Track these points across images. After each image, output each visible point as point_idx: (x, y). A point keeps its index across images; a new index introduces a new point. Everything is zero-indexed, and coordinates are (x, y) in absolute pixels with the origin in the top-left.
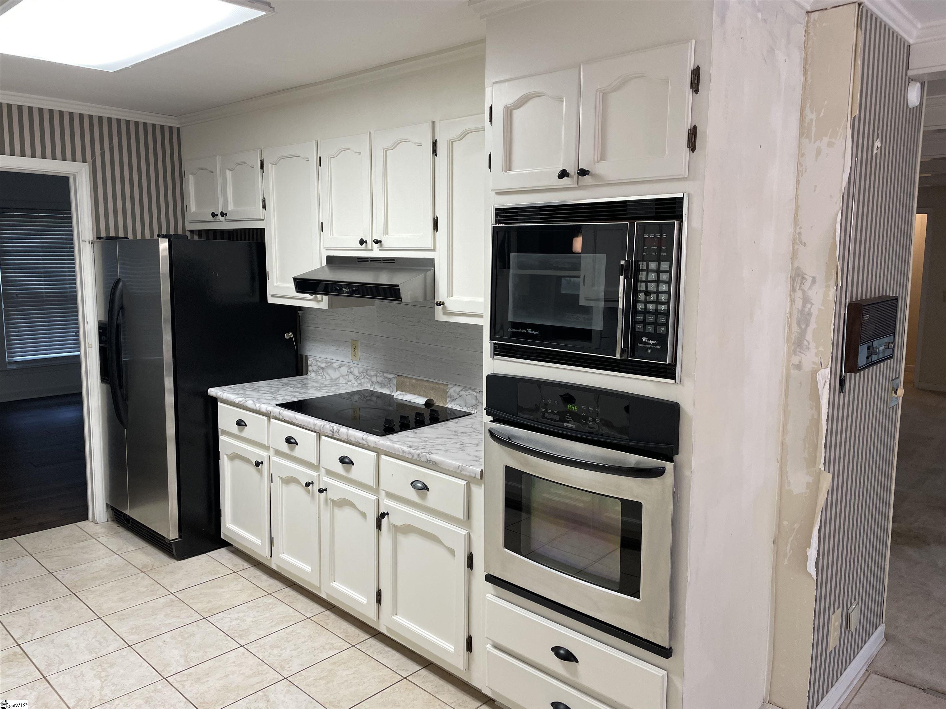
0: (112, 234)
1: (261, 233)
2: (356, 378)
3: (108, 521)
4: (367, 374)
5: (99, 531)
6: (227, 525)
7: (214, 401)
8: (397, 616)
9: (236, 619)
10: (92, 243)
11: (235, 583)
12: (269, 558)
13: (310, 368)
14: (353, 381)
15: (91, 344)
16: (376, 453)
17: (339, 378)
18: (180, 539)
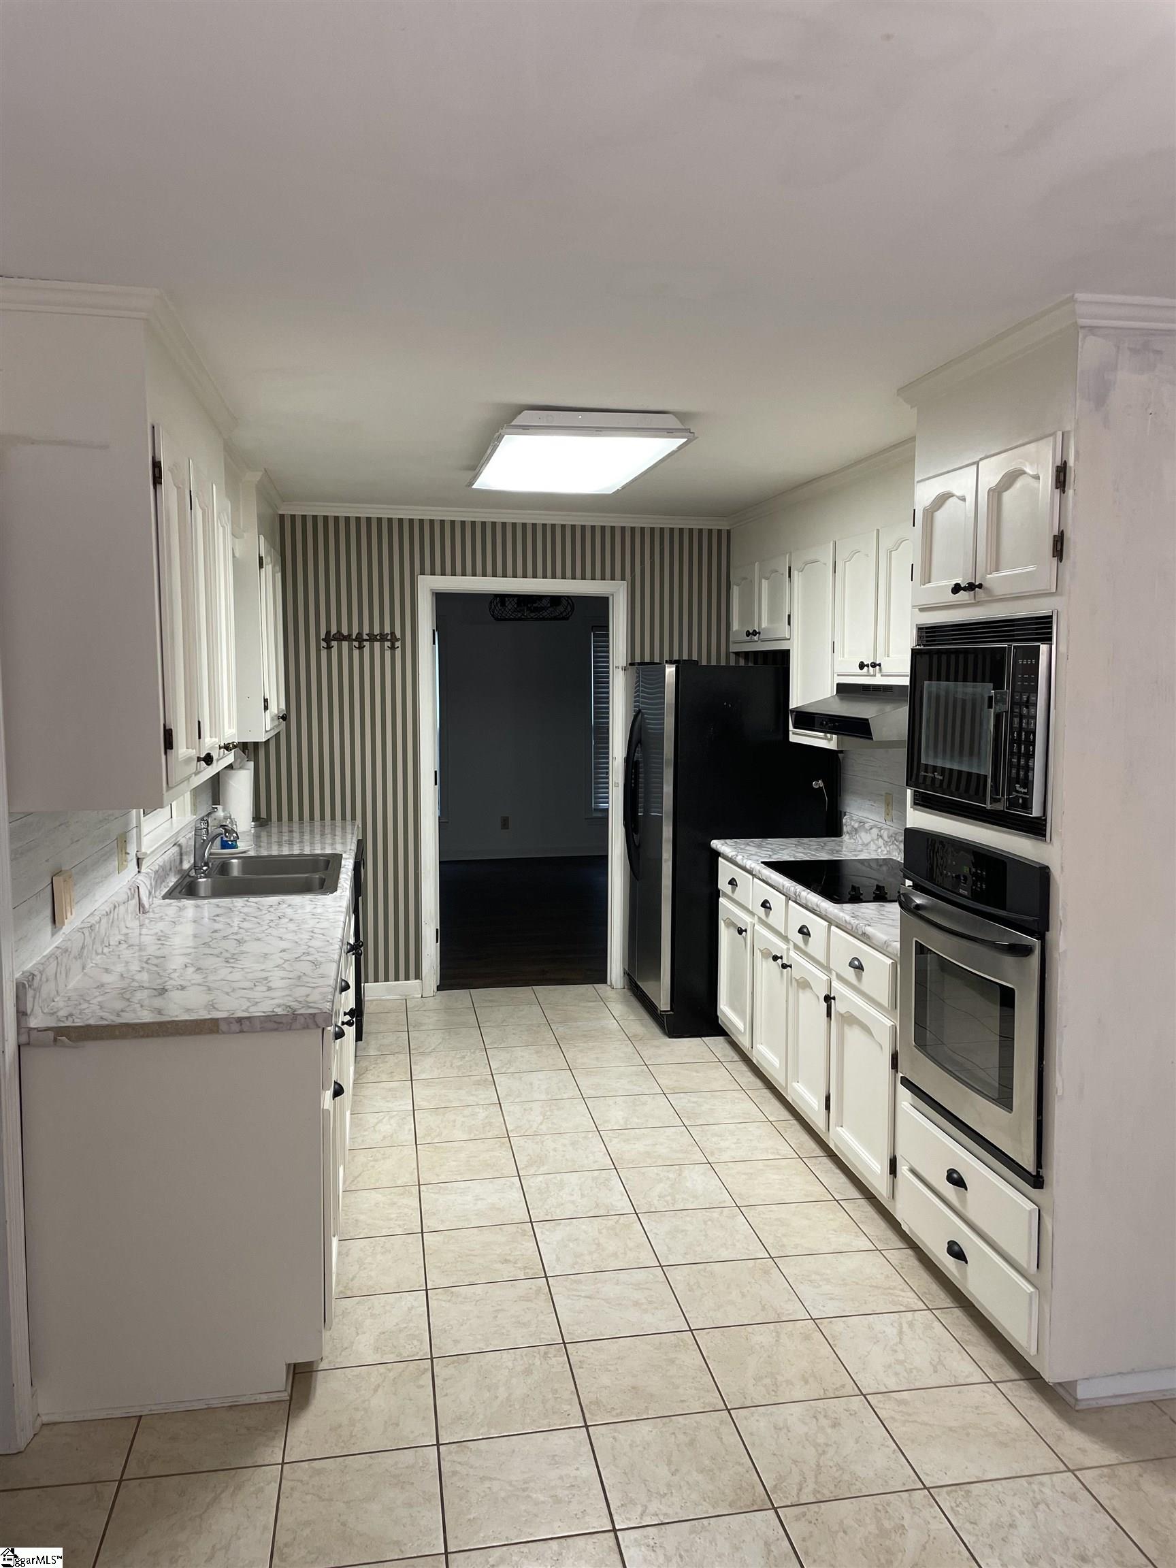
0: (647, 660)
1: (785, 654)
2: (886, 844)
3: (624, 988)
4: (895, 839)
5: (611, 995)
6: (721, 1007)
7: (716, 854)
8: (842, 1129)
9: (694, 1102)
10: (625, 669)
11: (714, 1071)
12: (750, 1048)
13: (845, 829)
14: (883, 848)
15: (618, 783)
16: (828, 923)
17: (870, 842)
18: (671, 1013)
